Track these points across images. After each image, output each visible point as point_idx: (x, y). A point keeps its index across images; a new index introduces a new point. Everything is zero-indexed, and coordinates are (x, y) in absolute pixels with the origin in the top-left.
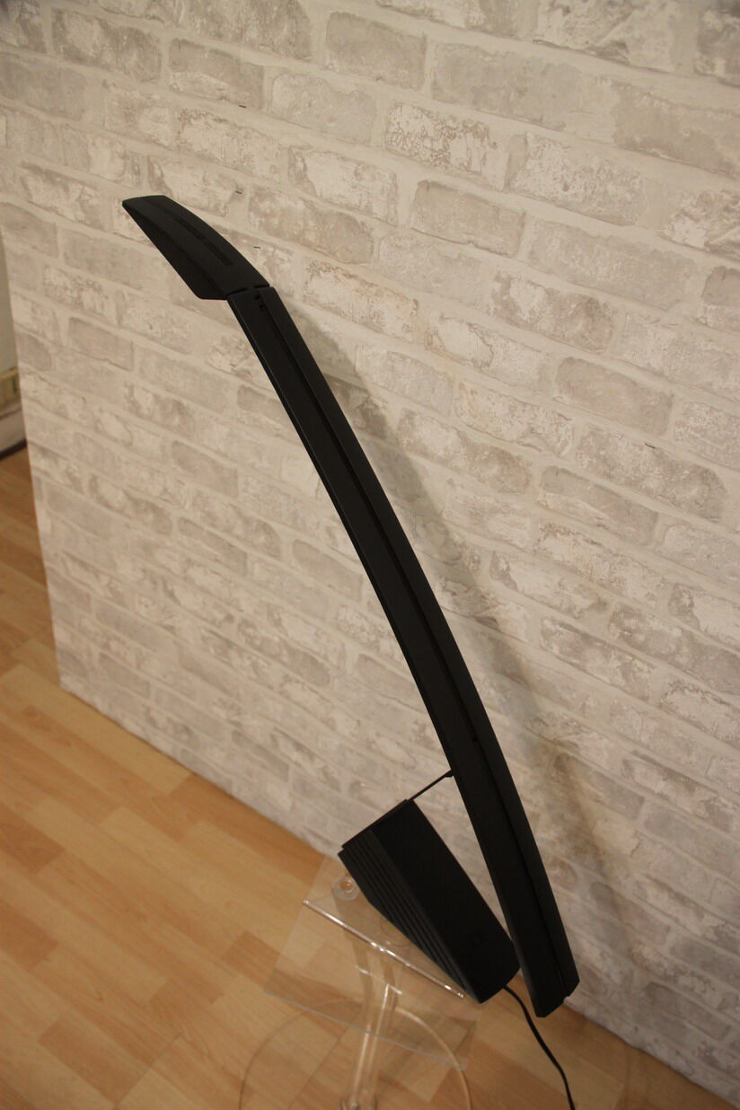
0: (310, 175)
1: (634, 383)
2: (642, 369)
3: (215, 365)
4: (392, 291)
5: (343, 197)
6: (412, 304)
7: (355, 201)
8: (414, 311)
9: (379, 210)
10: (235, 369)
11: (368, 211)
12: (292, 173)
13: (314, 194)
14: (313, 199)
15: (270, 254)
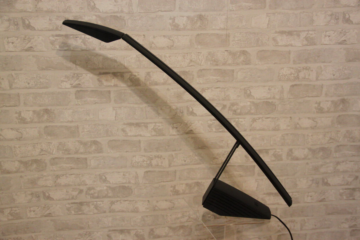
0: (97, 6)
1: (218, 34)
2: (219, 29)
3: (63, 88)
4: (135, 35)
5: (112, 10)
6: (143, 36)
7: (116, 10)
8: (144, 39)
9: (126, 10)
10: (72, 85)
11: (122, 12)
12: (89, 7)
13: (100, 12)
14: (99, 14)
15: (83, 38)
